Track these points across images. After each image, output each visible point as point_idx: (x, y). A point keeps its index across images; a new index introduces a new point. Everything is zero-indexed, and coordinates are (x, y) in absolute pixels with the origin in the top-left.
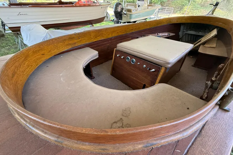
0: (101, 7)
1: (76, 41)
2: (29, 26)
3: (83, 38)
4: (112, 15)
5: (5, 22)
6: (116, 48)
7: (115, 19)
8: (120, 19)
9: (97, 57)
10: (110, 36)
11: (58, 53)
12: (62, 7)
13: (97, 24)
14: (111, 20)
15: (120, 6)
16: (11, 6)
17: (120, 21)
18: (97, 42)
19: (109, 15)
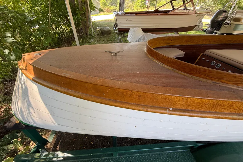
0: (196, 15)
1: (171, 42)
2: (135, 28)
3: (176, 41)
4: (207, 25)
5: (118, 25)
6: (204, 53)
7: (210, 29)
8: (215, 30)
9: (183, 56)
10: (200, 43)
11: (158, 47)
12: (158, 15)
13: (183, 32)
14: (203, 30)
15: (224, 14)
16: (126, 15)
17: (216, 31)
18: (185, 46)
19: (202, 24)
